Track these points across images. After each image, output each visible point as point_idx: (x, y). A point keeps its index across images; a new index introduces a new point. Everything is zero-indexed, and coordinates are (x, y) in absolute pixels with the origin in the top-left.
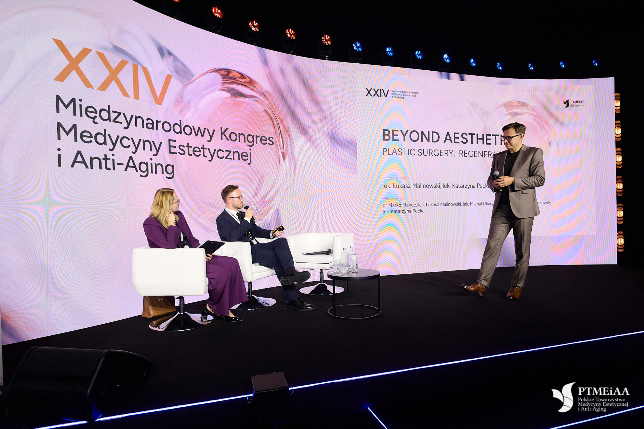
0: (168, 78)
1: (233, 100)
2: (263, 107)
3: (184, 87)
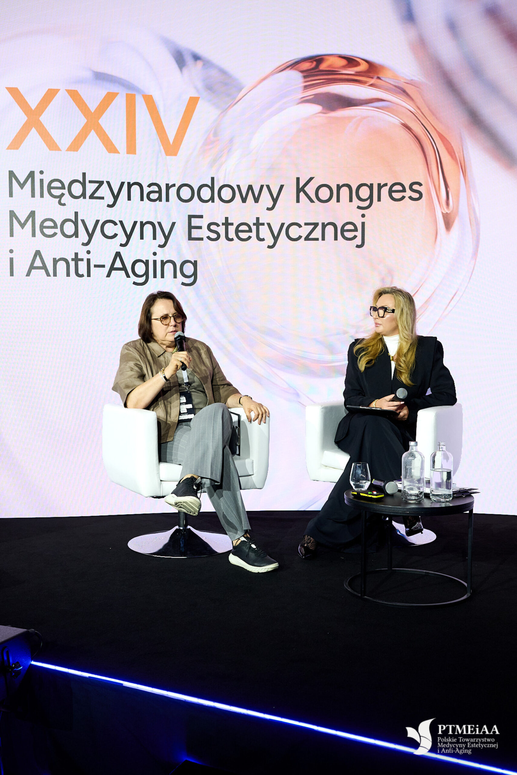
0: (193, 102)
2: (399, 119)
3: (222, 113)
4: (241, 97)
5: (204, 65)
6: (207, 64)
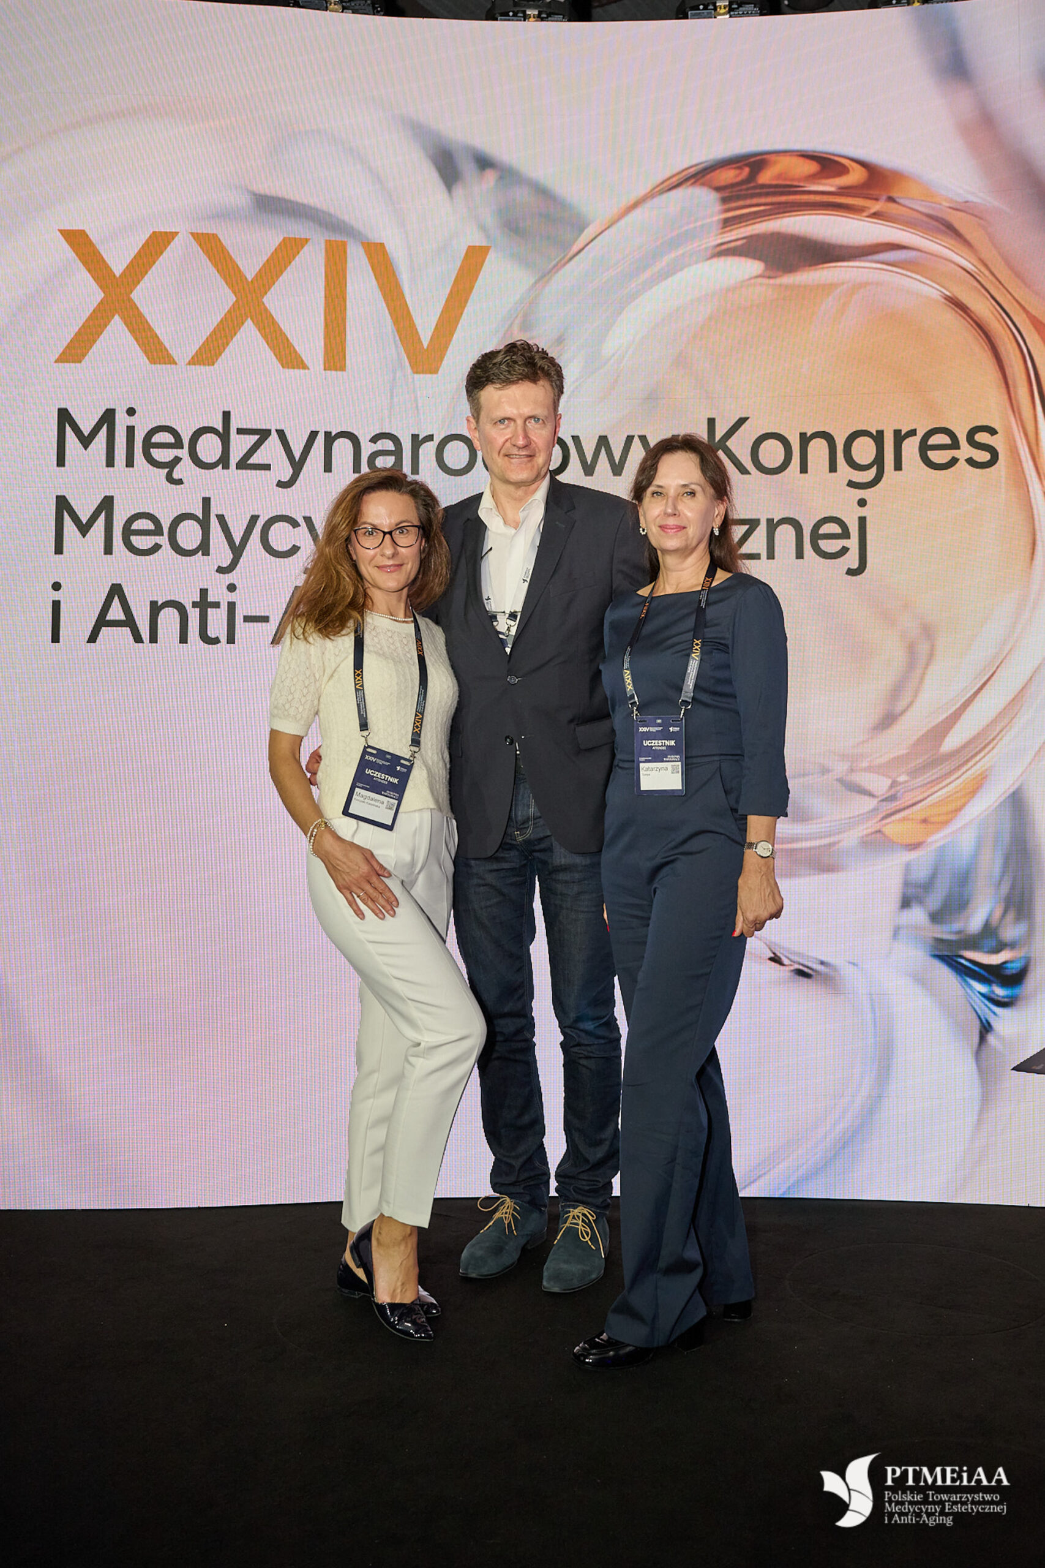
0: (474, 259)
1: (774, 285)
3: (541, 277)
4: (583, 246)
5: (501, 178)
6: (508, 175)
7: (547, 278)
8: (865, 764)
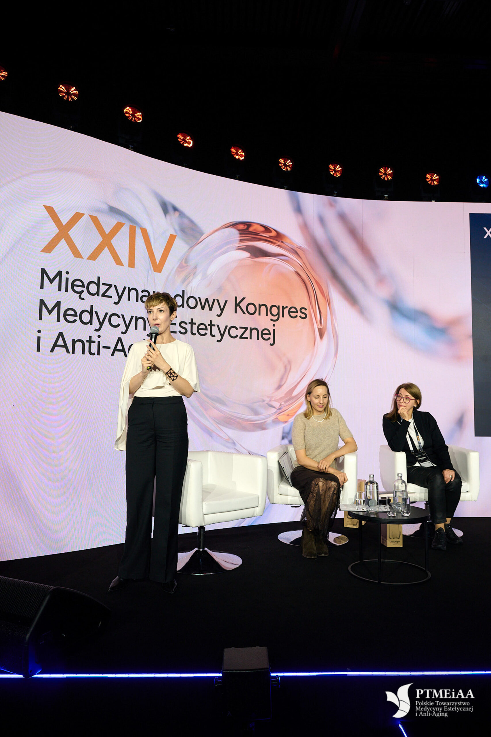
0: (172, 239)
1: (252, 260)
2: (293, 268)
3: (190, 248)
4: (202, 240)
5: (180, 215)
6: (182, 215)
7: (192, 248)
8: (273, 399)
